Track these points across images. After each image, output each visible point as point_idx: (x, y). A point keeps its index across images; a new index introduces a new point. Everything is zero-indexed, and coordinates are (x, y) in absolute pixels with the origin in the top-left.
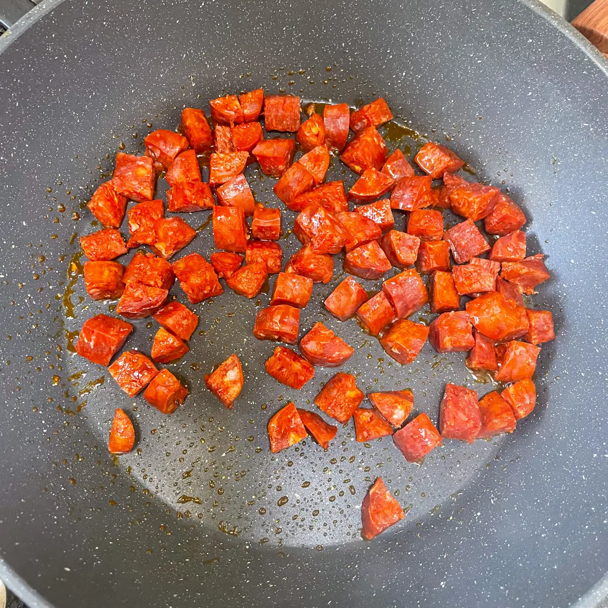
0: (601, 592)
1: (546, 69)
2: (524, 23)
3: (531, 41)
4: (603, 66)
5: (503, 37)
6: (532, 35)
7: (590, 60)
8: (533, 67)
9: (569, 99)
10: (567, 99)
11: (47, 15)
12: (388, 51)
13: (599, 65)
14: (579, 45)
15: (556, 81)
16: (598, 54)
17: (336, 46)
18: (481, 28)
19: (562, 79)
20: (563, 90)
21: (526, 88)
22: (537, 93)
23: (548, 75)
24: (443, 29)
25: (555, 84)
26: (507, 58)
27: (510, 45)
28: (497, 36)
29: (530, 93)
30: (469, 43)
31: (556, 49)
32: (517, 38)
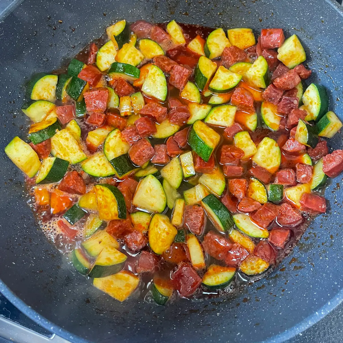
0: (299, 329)
1: (330, 35)
2: (319, 7)
3: (322, 17)
5: (307, 15)
6: (323, 14)
8: (322, 33)
9: (340, 53)
10: (339, 53)
12: (243, 19)
17: (214, 14)
18: (294, 8)
19: (338, 41)
20: (337, 48)
21: (317, 45)
22: (323, 49)
23: (330, 38)
24: (274, 8)
25: (334, 44)
26: (308, 27)
27: (310, 20)
28: (303, 14)
29: (320, 49)
30: (288, 17)
31: (335, 23)
32: (314, 15)
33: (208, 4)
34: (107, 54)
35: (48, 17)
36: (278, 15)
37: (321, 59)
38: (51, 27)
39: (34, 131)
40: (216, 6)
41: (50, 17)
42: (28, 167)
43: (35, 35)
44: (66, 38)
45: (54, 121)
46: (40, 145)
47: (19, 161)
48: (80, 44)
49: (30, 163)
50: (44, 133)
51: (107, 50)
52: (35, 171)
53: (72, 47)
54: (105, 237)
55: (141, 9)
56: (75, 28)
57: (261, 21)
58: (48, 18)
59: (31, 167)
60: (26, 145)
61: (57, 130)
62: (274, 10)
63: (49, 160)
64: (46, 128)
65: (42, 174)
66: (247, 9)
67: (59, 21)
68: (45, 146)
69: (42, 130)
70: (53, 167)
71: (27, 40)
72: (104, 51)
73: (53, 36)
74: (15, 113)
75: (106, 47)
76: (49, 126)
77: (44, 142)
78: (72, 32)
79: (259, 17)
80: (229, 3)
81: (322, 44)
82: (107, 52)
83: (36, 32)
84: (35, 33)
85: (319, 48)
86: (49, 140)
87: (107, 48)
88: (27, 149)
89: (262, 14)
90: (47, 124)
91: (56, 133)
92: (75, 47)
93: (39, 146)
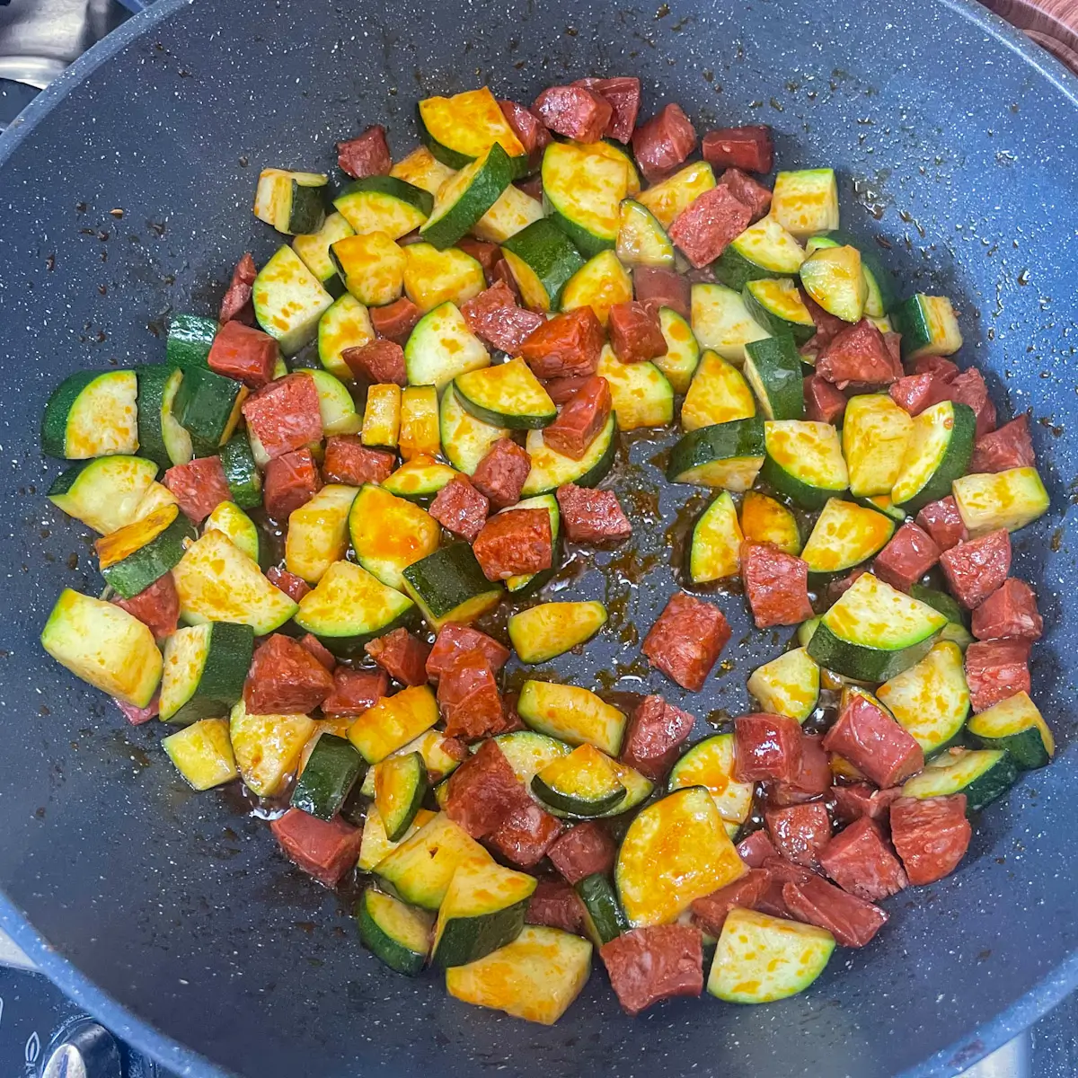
1: (924, 70)
3: (890, 26)
4: (1016, 45)
5: (843, 29)
6: (890, 15)
7: (993, 39)
8: (901, 70)
9: (970, 114)
10: (967, 115)
11: (79, 86)
13: (1009, 44)
14: (971, 18)
15: (944, 87)
16: (1005, 27)
18: (804, 20)
19: (954, 82)
20: (957, 101)
21: (896, 109)
22: (915, 114)
23: (929, 79)
24: (741, 34)
25: (943, 93)
26: (856, 62)
27: (857, 41)
28: (833, 28)
29: (905, 117)
30: (789, 48)
31: (935, 31)
32: (866, 26)
33: (544, 64)
34: (282, 284)
35: (78, 205)
36: (758, 51)
37: (915, 146)
38: (92, 234)
39: (118, 557)
40: (566, 68)
41: (83, 204)
42: (132, 675)
43: (51, 269)
44: (141, 257)
45: (171, 515)
46: (144, 597)
47: (102, 662)
48: (188, 267)
49: (135, 661)
50: (149, 556)
51: (280, 274)
52: (153, 683)
53: (168, 282)
54: (446, 833)
55: (348, 124)
56: (164, 222)
57: (710, 78)
58: (79, 208)
59: (139, 672)
60: (104, 608)
61: (186, 541)
62: (742, 38)
63: (190, 636)
64: (154, 541)
65: (178, 685)
66: (662, 53)
67: (114, 211)
68: (159, 596)
69: (143, 548)
70: (211, 652)
71: (31, 287)
72: (271, 279)
73: (104, 260)
74: (44, 523)
75: (277, 265)
76: (162, 533)
77: (154, 587)
78: (155, 237)
79: (702, 69)
80: (605, 48)
81: (908, 101)
82: (281, 278)
83: (52, 258)
84: (49, 261)
85: (902, 114)
86: (169, 577)
87: (278, 269)
88: (115, 620)
89: (710, 57)
90: (150, 528)
91: (185, 550)
92: (173, 279)
93: (141, 604)
